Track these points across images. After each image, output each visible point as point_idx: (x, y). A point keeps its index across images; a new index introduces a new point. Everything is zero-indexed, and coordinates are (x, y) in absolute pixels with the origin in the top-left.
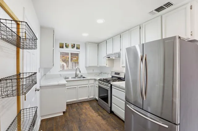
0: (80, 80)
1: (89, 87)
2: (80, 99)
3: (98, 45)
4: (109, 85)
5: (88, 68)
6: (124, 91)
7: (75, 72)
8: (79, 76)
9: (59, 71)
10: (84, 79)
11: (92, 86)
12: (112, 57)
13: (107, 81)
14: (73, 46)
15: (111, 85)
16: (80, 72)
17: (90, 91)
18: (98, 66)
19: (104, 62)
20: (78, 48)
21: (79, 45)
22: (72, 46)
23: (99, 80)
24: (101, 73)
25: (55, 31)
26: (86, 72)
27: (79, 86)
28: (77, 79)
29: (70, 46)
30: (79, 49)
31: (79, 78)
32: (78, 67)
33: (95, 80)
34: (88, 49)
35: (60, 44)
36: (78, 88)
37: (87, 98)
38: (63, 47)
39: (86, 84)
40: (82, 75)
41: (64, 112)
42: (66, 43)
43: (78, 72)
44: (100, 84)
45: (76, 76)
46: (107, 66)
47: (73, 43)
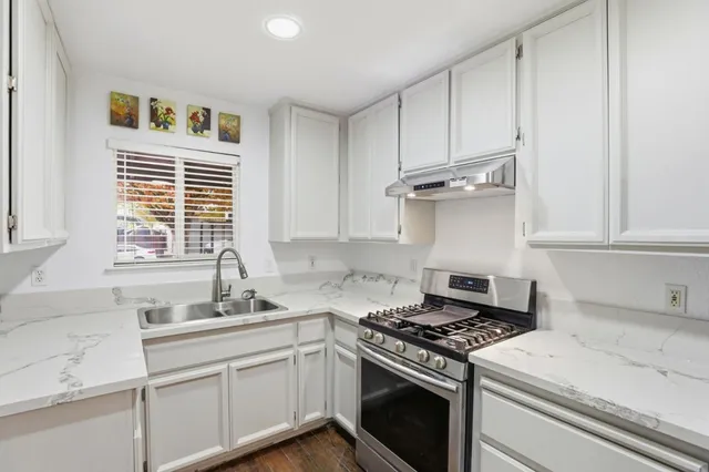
0: (245, 327)
1: (302, 359)
3: (343, 123)
4: (459, 369)
5: (284, 249)
7: (208, 276)
8: (237, 295)
9: (107, 272)
10: (271, 315)
11: (317, 352)
12: (457, 183)
14: (201, 122)
15: (471, 367)
16: (242, 272)
17: (302, 387)
18: (344, 239)
19: (385, 219)
20: (230, 136)
21: (239, 118)
22: (194, 117)
23: (362, 322)
24: (352, 274)
26: (276, 271)
27: (236, 364)
29: (181, 120)
30: (238, 142)
31: (237, 309)
32: (228, 245)
33: (332, 318)
34: (291, 141)
35: (114, 98)
36: (235, 373)
38: (131, 122)
39: (278, 349)
40: (253, 292)
42: (153, 100)
43: (230, 274)
44: (379, 349)
45: (220, 292)
46: (403, 239)
47: (200, 103)
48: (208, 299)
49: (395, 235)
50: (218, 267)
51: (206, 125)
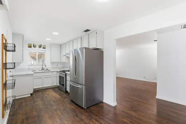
0: (45, 72)
1: (53, 77)
2: (45, 86)
3: (61, 46)
5: (52, 63)
6: (69, 75)
8: (45, 69)
9: (27, 66)
10: (49, 71)
11: (55, 76)
13: (64, 71)
14: (40, 47)
15: (66, 74)
16: (46, 66)
17: (53, 80)
18: (61, 62)
20: (44, 48)
21: (45, 45)
22: (39, 46)
24: (64, 67)
25: (24, 36)
26: (51, 67)
27: (44, 77)
28: (43, 71)
29: (37, 46)
31: (45, 70)
33: (57, 72)
34: (53, 49)
35: (29, 44)
37: (50, 85)
38: (31, 47)
39: (50, 75)
40: (47, 69)
41: (31, 94)
43: (44, 67)
44: (60, 74)
45: (43, 69)
46: (66, 62)
47: (40, 44)
48: (41, 70)
49: (65, 61)
50: (42, 66)
51: (41, 47)
